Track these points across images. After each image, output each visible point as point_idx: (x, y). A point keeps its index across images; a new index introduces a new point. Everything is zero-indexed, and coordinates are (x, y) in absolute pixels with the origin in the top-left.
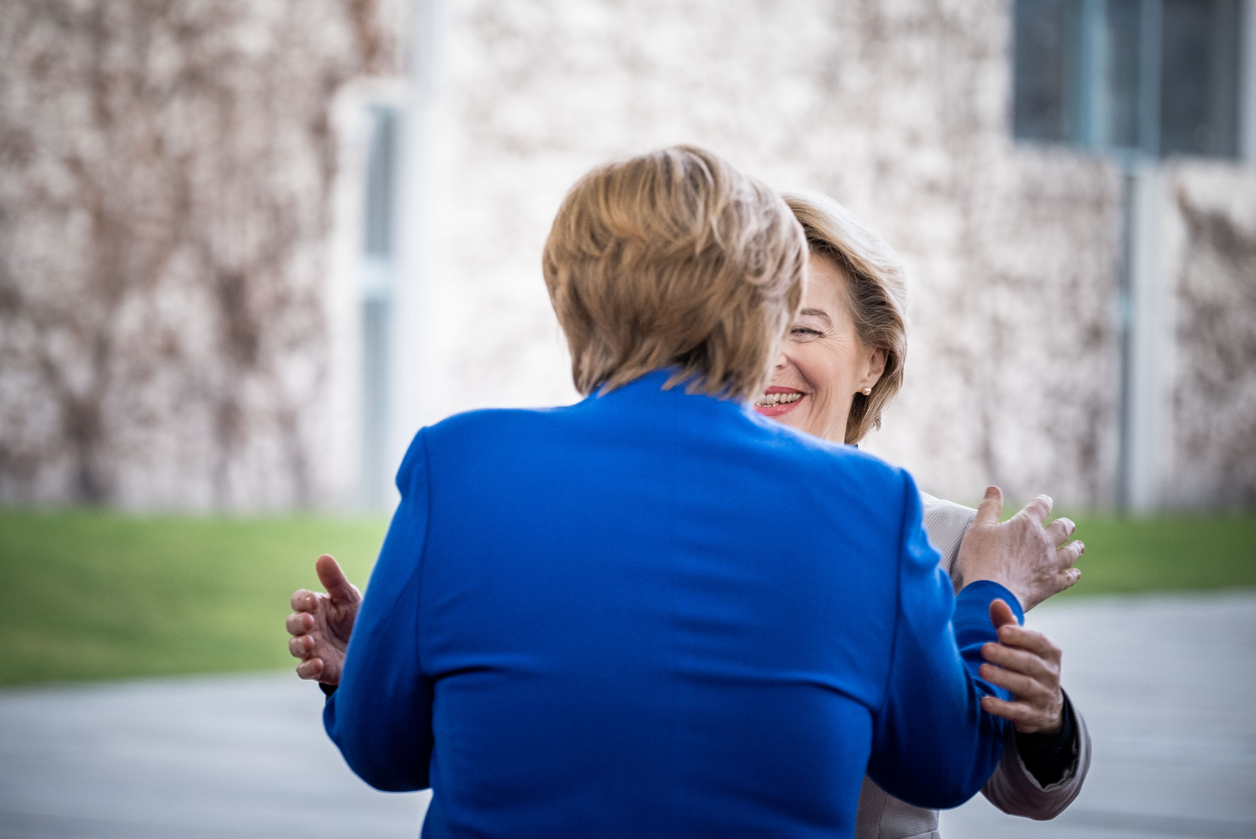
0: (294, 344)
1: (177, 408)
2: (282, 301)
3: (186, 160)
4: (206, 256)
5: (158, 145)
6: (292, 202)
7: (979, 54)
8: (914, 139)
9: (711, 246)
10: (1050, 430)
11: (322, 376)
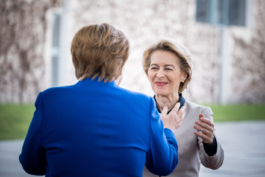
0: (37, 66)
1: (12, 80)
2: (34, 57)
3: (14, 25)
4: (18, 47)
5: (8, 22)
6: (37, 35)
7: (188, 3)
8: (174, 22)
9: (103, 45)
10: (204, 86)
11: (43, 73)
